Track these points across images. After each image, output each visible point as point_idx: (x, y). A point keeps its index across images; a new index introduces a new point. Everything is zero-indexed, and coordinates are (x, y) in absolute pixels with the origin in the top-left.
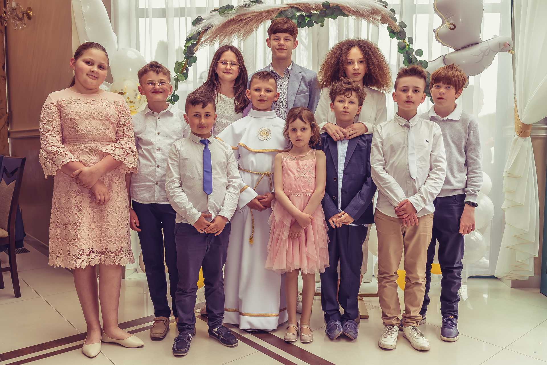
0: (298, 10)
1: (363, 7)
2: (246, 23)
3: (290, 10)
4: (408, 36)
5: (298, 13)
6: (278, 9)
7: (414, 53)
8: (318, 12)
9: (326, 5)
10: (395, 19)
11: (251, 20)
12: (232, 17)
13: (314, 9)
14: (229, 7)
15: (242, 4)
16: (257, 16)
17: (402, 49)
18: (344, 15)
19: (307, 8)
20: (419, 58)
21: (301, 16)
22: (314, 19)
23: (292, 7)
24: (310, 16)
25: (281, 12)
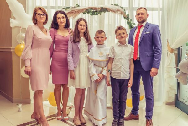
0: (92, 9)
1: (115, 9)
2: (74, 14)
3: (89, 9)
4: (130, 19)
5: (92, 10)
6: (85, 9)
7: (132, 24)
8: (99, 10)
9: (102, 8)
10: (125, 13)
11: (76, 13)
12: (69, 11)
13: (98, 9)
14: (68, 8)
15: (73, 7)
16: (78, 11)
17: (128, 23)
18: (108, 11)
19: (95, 9)
20: (134, 26)
21: (93, 11)
22: (98, 12)
23: (90, 8)
24: (96, 11)
25: (86, 10)
